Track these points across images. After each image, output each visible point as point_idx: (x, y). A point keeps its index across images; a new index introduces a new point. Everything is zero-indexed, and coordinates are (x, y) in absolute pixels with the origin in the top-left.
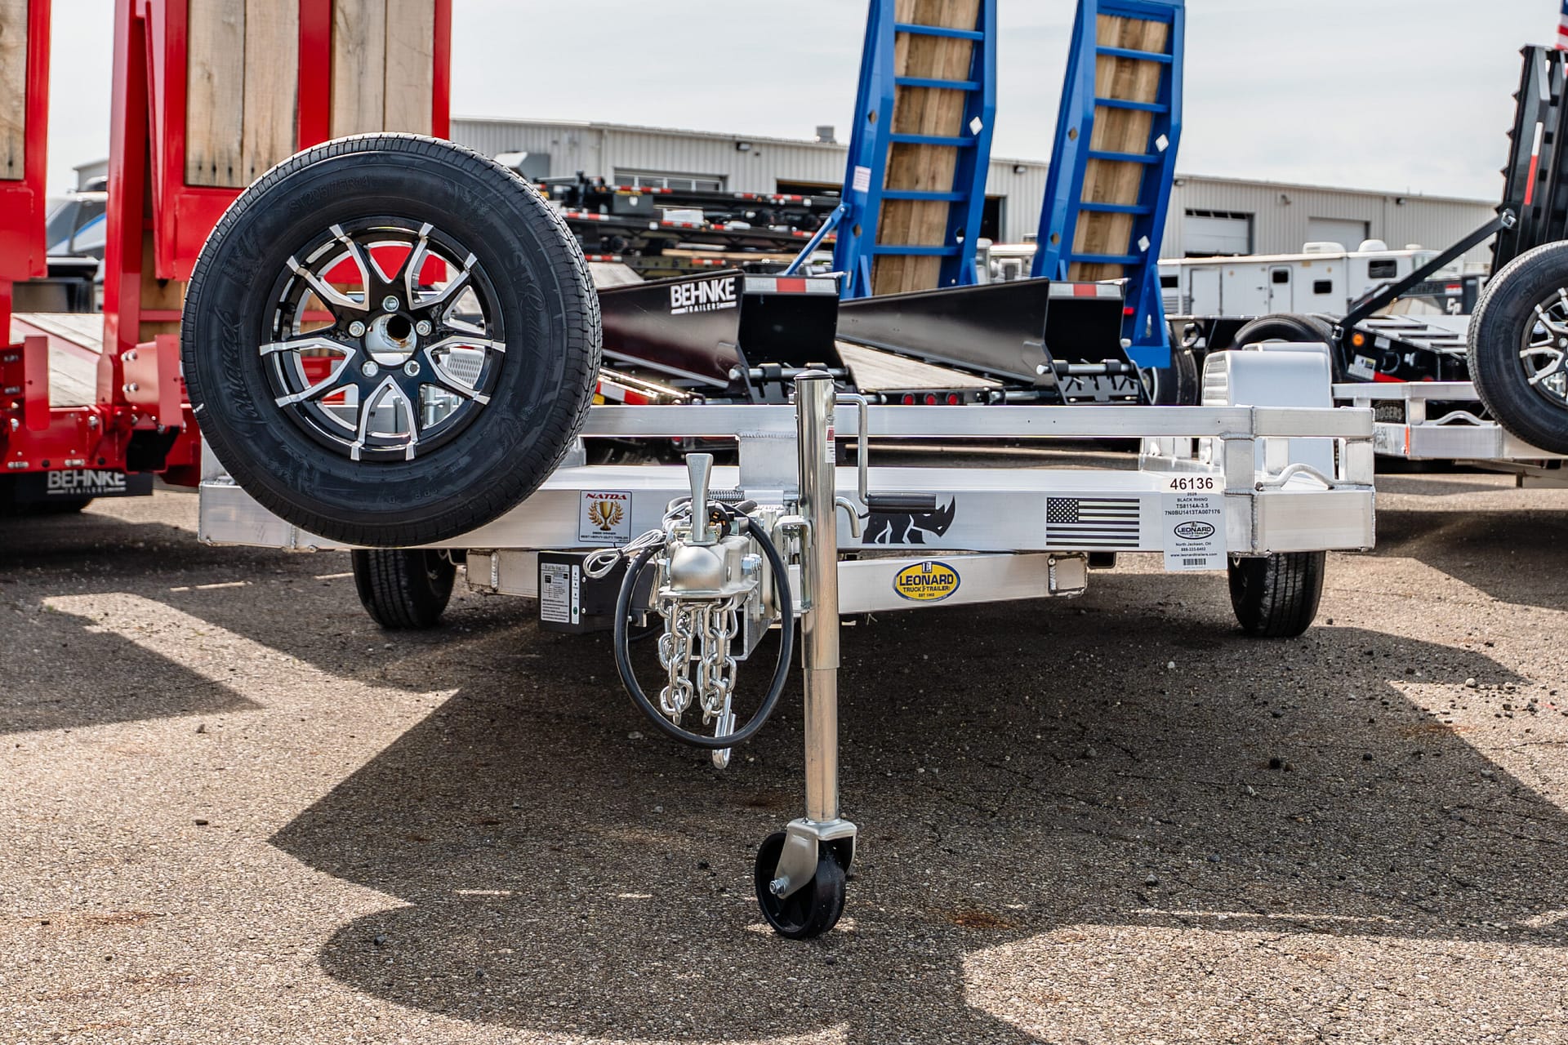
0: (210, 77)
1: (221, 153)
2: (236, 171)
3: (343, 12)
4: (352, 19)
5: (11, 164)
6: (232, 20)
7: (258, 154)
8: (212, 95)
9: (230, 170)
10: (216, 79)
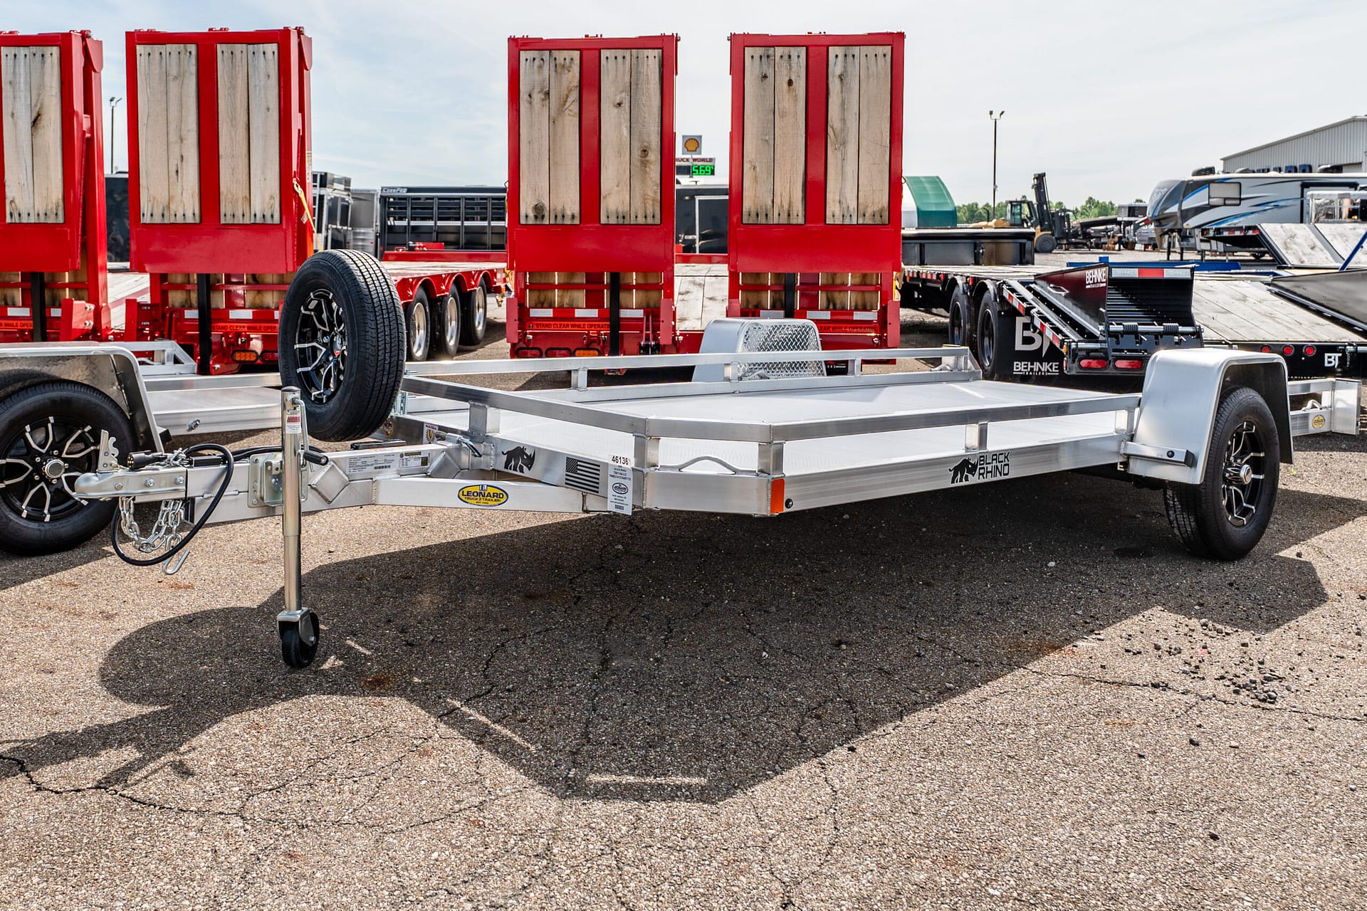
0: (754, 168)
1: (761, 207)
2: (770, 215)
3: (832, 128)
4: (837, 131)
5: (653, 217)
6: (767, 138)
7: (782, 206)
8: (756, 177)
9: (767, 215)
10: (758, 169)
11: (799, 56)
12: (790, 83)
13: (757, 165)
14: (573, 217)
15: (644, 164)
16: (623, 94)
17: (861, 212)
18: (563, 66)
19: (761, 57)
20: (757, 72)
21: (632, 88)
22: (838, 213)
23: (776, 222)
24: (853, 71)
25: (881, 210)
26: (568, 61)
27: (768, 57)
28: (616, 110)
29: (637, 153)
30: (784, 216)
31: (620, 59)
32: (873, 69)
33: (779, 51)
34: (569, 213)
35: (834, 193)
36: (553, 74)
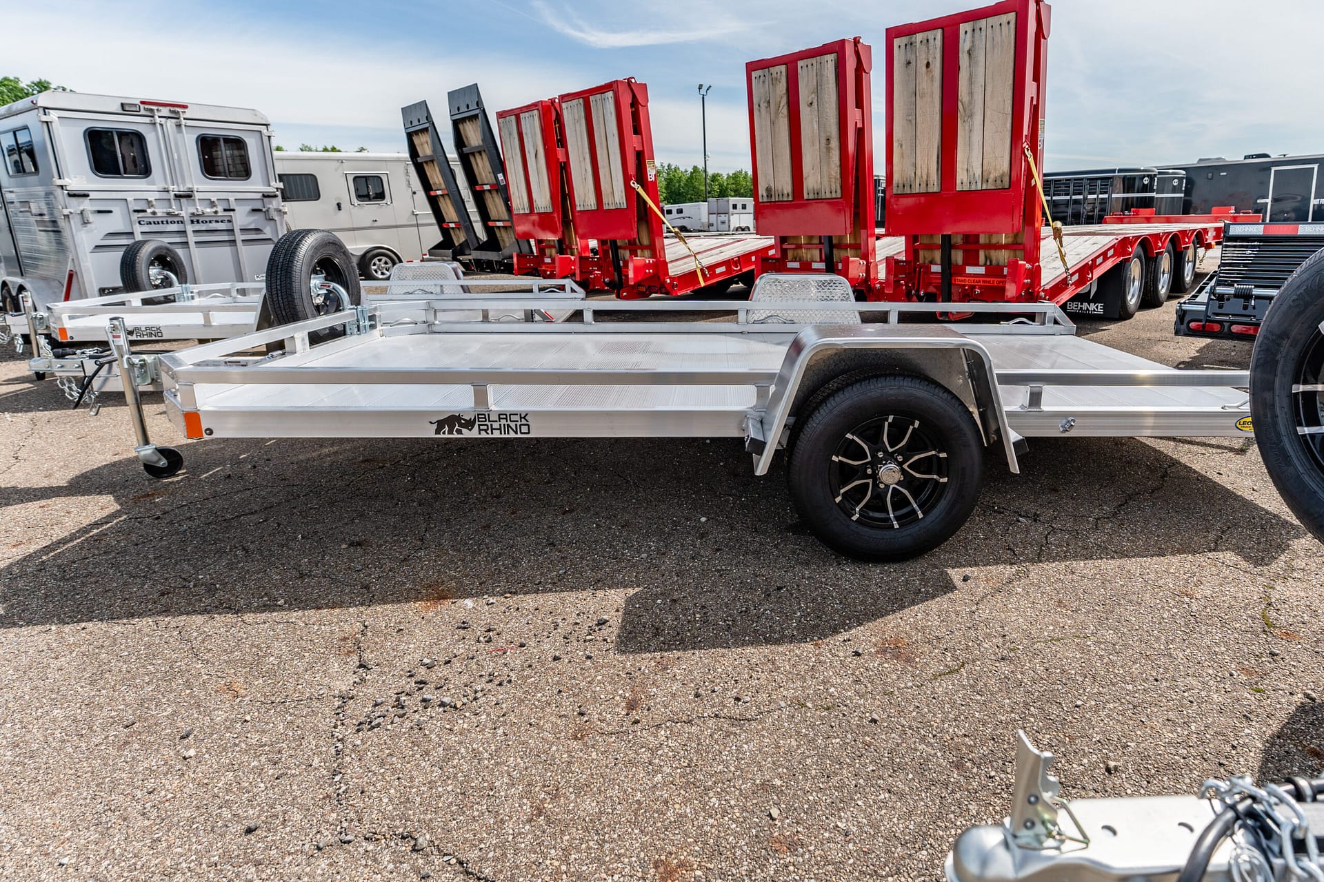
0: (901, 146)
1: (906, 179)
2: (913, 186)
3: (961, 102)
4: (966, 104)
5: (836, 192)
6: (910, 118)
7: (922, 177)
8: (902, 154)
9: (910, 185)
10: (904, 147)
11: (935, 39)
12: (928, 65)
13: (903, 143)
14: (788, 195)
15: (829, 149)
16: (813, 95)
17: (985, 178)
18: (776, 79)
19: (906, 45)
20: (903, 60)
21: (818, 90)
22: (965, 180)
23: (917, 191)
24: (980, 44)
25: (1002, 176)
26: (779, 74)
27: (911, 44)
28: (809, 109)
29: (824, 141)
30: (923, 185)
31: (810, 66)
32: (998, 39)
33: (919, 36)
34: (785, 192)
35: (963, 163)
36: (771, 86)
